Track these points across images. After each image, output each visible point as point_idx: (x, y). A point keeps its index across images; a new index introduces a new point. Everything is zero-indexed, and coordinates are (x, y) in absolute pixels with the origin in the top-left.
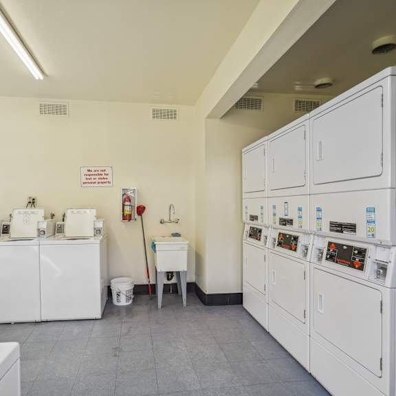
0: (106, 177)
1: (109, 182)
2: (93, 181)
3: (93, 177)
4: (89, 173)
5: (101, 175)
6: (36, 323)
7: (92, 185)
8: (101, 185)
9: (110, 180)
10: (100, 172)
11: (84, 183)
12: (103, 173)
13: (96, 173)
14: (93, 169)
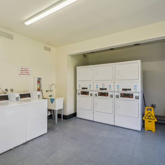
0: (28, 72)
1: (30, 74)
2: (24, 73)
3: (23, 72)
4: (22, 70)
5: (27, 71)
6: (24, 144)
7: (23, 75)
8: (26, 75)
9: (30, 73)
10: (26, 70)
11: (20, 74)
12: (27, 70)
13: (25, 70)
14: (24, 68)
